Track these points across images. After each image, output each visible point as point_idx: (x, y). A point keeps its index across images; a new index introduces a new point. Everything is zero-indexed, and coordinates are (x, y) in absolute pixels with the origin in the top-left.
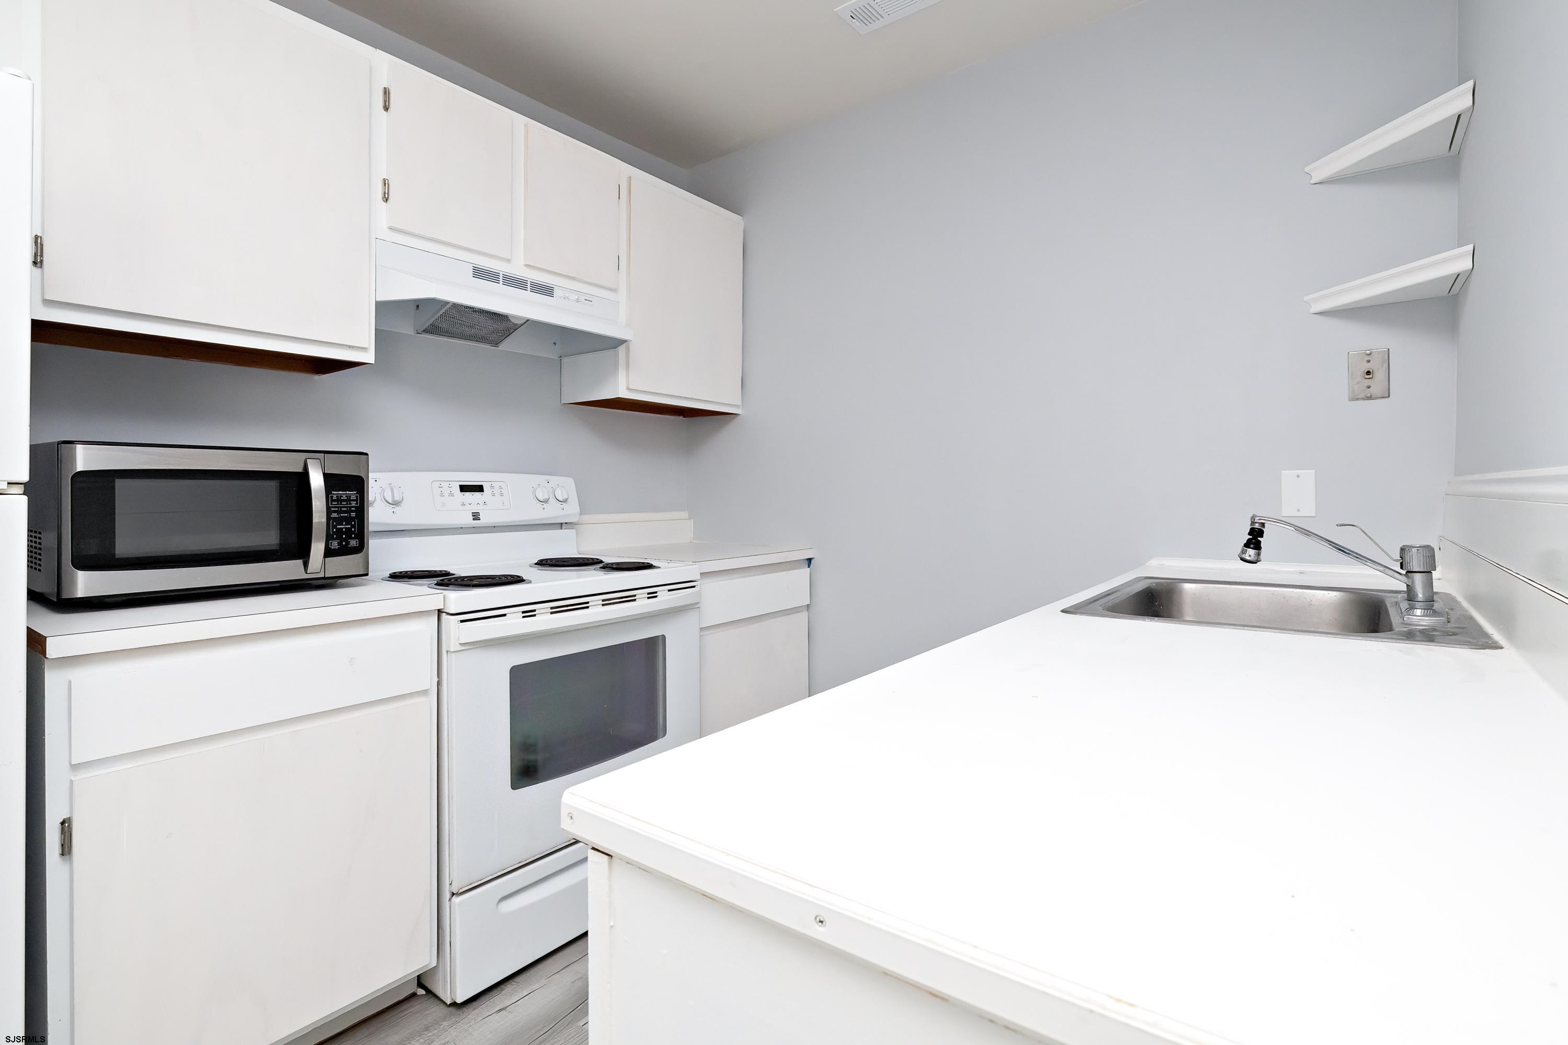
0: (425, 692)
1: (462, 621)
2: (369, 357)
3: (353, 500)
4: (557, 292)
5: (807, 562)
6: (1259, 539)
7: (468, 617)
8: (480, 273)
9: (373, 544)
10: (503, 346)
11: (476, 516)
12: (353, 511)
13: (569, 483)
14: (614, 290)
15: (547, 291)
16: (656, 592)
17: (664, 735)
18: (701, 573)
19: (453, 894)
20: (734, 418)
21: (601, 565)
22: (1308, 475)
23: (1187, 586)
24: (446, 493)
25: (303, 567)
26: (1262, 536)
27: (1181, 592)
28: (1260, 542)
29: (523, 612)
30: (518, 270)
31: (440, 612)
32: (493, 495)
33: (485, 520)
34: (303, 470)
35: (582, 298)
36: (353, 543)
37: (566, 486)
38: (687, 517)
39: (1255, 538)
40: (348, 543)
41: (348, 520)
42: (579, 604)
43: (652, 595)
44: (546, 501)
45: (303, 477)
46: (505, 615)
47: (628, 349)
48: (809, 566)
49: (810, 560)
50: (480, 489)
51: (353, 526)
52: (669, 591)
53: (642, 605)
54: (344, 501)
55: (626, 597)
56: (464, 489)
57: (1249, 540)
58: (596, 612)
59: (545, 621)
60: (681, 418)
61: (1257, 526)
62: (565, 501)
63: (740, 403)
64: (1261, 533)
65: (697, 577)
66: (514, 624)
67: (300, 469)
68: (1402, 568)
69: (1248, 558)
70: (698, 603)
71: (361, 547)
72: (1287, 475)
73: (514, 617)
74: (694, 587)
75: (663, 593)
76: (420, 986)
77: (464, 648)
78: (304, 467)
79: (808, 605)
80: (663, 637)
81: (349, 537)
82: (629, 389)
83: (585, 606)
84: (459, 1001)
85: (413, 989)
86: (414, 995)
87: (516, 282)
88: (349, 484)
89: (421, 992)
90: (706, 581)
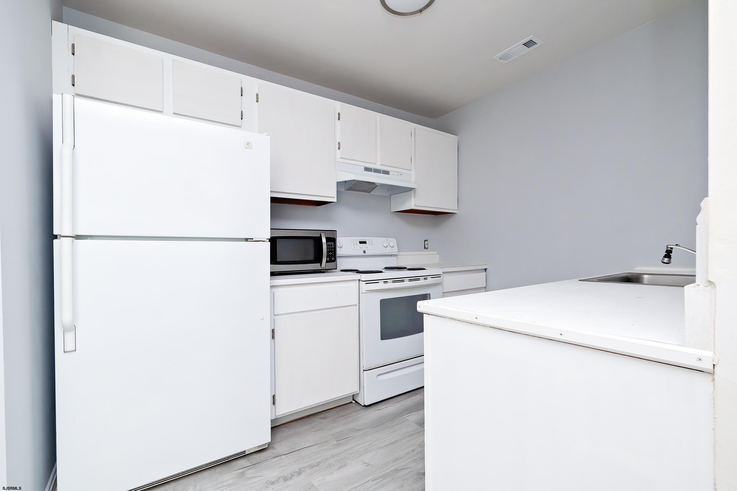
0: (355, 305)
1: (366, 283)
2: (335, 200)
3: (333, 245)
4: (391, 173)
5: (485, 270)
6: (670, 254)
7: (368, 282)
8: (367, 169)
9: (338, 260)
10: (371, 193)
11: (364, 252)
12: (333, 249)
13: (394, 240)
14: (410, 170)
15: (387, 173)
16: (427, 278)
18: (443, 272)
19: (364, 370)
20: (455, 214)
21: (407, 269)
23: (646, 276)
25: (320, 266)
26: (671, 253)
27: (643, 278)
28: (671, 255)
29: (384, 282)
30: (378, 167)
31: (359, 280)
32: (370, 245)
33: (367, 253)
34: (319, 236)
35: (399, 174)
36: (333, 259)
37: (393, 242)
38: (436, 254)
39: (668, 254)
40: (332, 259)
41: (332, 251)
42: (401, 280)
43: (426, 279)
44: (387, 247)
45: (320, 238)
46: (378, 282)
47: (415, 191)
48: (485, 272)
49: (486, 269)
50: (365, 242)
51: (333, 253)
52: (432, 278)
53: (422, 282)
54: (330, 245)
55: (417, 279)
56: (361, 242)
57: (666, 255)
58: (407, 284)
59: (390, 285)
60: (434, 215)
61: (669, 249)
62: (393, 247)
63: (457, 209)
64: (671, 252)
65: (442, 273)
66: (381, 285)
69: (665, 262)
70: (442, 283)
71: (335, 261)
73: (381, 283)
74: (440, 277)
75: (429, 279)
76: (353, 400)
77: (367, 292)
78: (321, 235)
79: (485, 287)
80: (430, 294)
81: (332, 257)
82: (415, 205)
83: (403, 281)
84: (366, 405)
85: (351, 400)
86: (352, 402)
87: (377, 171)
88: (332, 240)
89: (354, 402)
90: (445, 275)
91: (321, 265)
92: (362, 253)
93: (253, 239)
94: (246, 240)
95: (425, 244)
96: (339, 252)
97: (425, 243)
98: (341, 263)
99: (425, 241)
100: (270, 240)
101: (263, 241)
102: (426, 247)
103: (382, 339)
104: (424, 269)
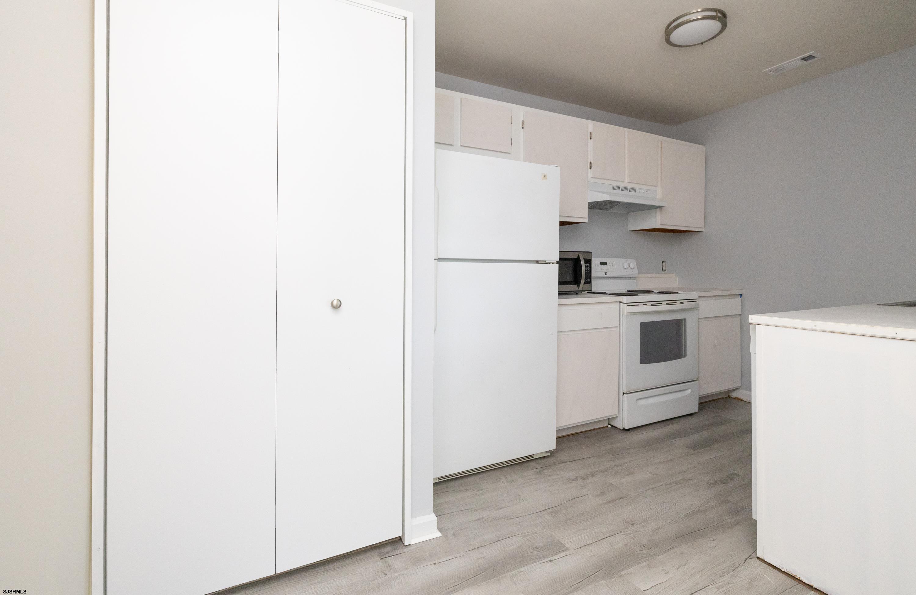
0: (617, 327)
1: (628, 306)
2: (586, 221)
3: (589, 267)
4: (638, 190)
7: (630, 304)
8: (615, 188)
9: (593, 282)
10: (610, 212)
11: (606, 274)
12: (589, 270)
13: (634, 261)
14: (657, 186)
15: (633, 190)
17: (685, 356)
19: (624, 394)
20: (702, 233)
21: (656, 292)
24: (596, 265)
25: (577, 288)
29: (644, 305)
30: (625, 184)
31: (620, 302)
32: (610, 266)
33: (609, 275)
35: (645, 192)
37: (633, 263)
38: (675, 276)
40: (587, 281)
41: (588, 273)
42: (658, 303)
43: (682, 303)
44: (627, 268)
45: (579, 260)
46: (638, 305)
47: (662, 209)
48: (741, 297)
49: (741, 295)
50: (606, 264)
51: (588, 275)
52: (688, 302)
53: (678, 306)
54: (587, 267)
55: (673, 302)
58: (664, 307)
59: (649, 308)
60: (672, 233)
62: (633, 268)
63: (704, 227)
65: (697, 297)
66: (641, 308)
67: (576, 257)
70: (699, 308)
71: (590, 282)
73: (641, 305)
74: (696, 301)
75: (685, 303)
76: (609, 424)
77: (629, 314)
78: (579, 256)
79: (740, 315)
80: (685, 320)
81: (587, 279)
82: (661, 224)
83: (660, 304)
84: (626, 429)
85: (607, 424)
86: (607, 426)
87: (624, 189)
88: (588, 262)
89: (610, 426)
90: (700, 299)
91: (578, 286)
92: (604, 275)
93: (545, 261)
94: (537, 262)
96: (593, 274)
97: (663, 265)
98: (596, 285)
99: (662, 262)
100: (557, 262)
101: (553, 264)
102: (664, 269)
103: (641, 363)
104: (677, 293)
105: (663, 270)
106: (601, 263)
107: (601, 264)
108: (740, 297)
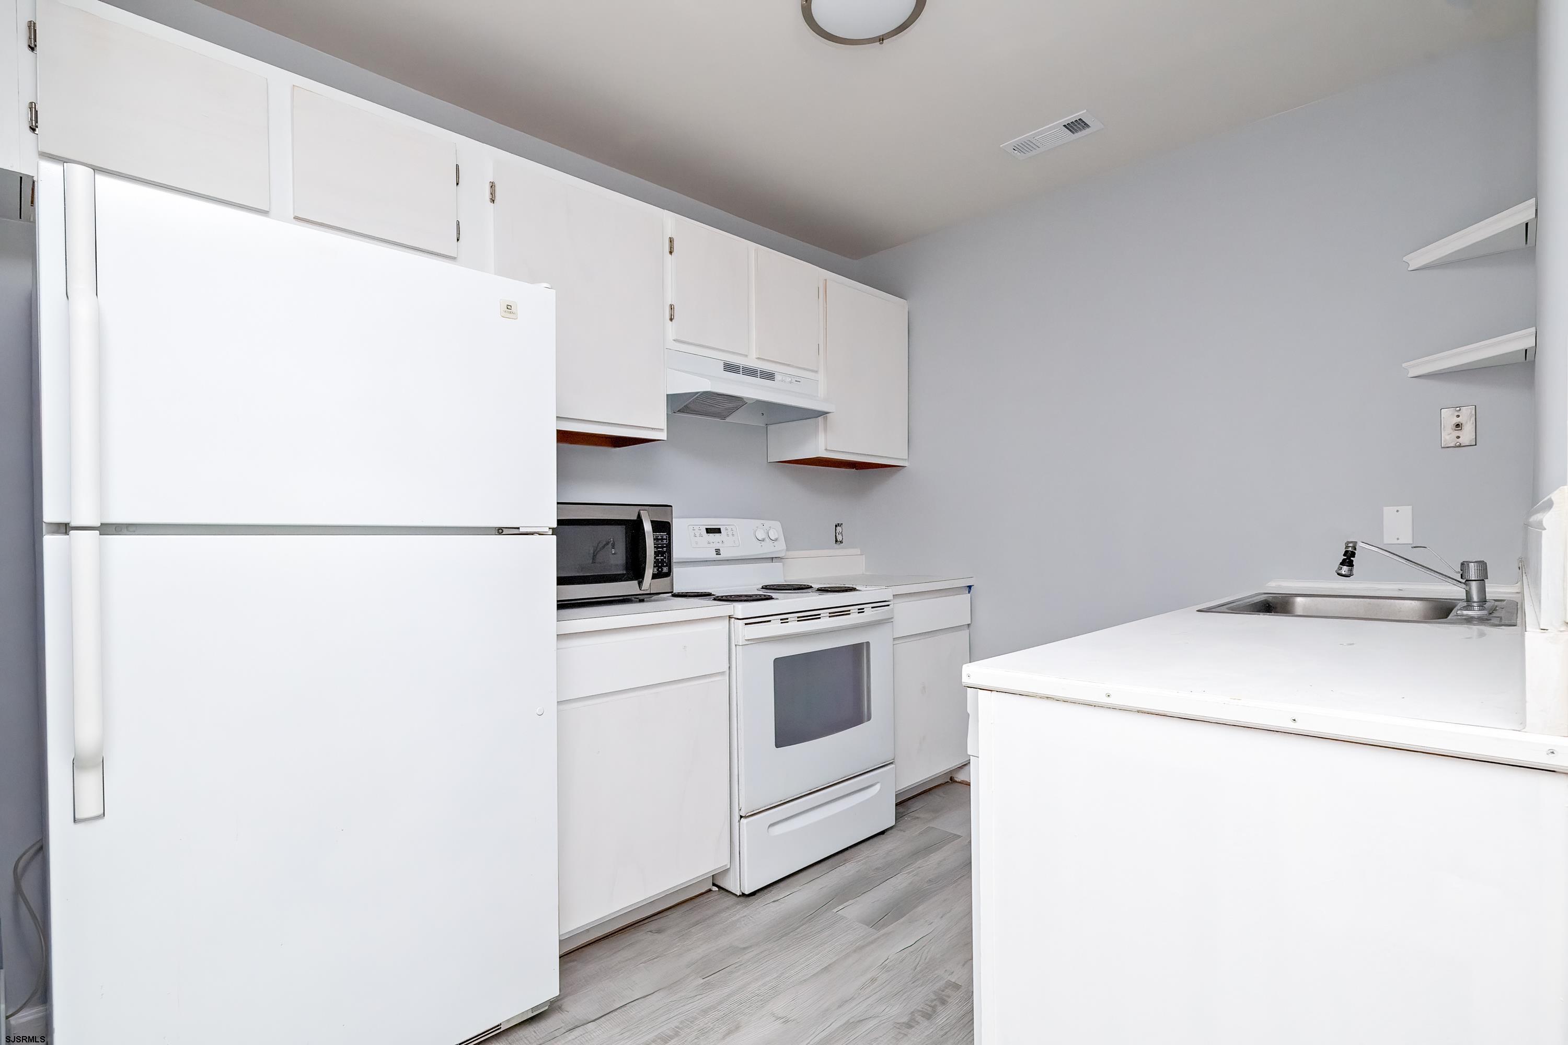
0: (723, 673)
1: (746, 624)
2: (663, 436)
3: (665, 539)
4: (778, 377)
5: (968, 589)
6: (1352, 558)
7: (750, 621)
8: (730, 368)
9: (676, 570)
10: (728, 420)
11: (718, 552)
12: (665, 547)
13: (777, 525)
14: (816, 372)
15: (769, 376)
16: (863, 609)
17: (869, 719)
18: (892, 595)
19: (741, 817)
20: (901, 470)
21: (815, 589)
22: (1407, 511)
23: (1299, 600)
24: (698, 535)
25: (638, 587)
26: (1354, 557)
27: (1293, 603)
28: (1352, 561)
29: (781, 620)
30: (751, 362)
31: (730, 617)
32: (728, 535)
33: (724, 554)
34: (637, 518)
35: (794, 381)
36: (665, 570)
37: (776, 529)
38: (859, 553)
39: (1348, 559)
40: (662, 570)
41: (662, 553)
42: (811, 615)
43: (861, 611)
44: (763, 540)
45: (639, 523)
46: (770, 621)
47: (826, 419)
48: (969, 592)
49: (970, 587)
50: (718, 531)
51: (665, 558)
52: (872, 608)
53: (854, 618)
54: (659, 539)
55: (843, 611)
56: (709, 531)
57: (1344, 560)
58: (825, 622)
59: (794, 627)
60: (854, 470)
61: (1350, 549)
62: (776, 540)
63: (907, 458)
64: (1353, 554)
65: (891, 598)
66: (775, 628)
67: (635, 517)
68: (1462, 578)
69: (1343, 573)
70: (892, 618)
71: (668, 574)
72: (1389, 511)
73: (776, 621)
74: (888, 605)
75: (868, 609)
76: (714, 885)
77: (747, 643)
78: (639, 516)
79: (969, 625)
80: (868, 643)
81: (663, 566)
82: (826, 450)
83: (817, 617)
84: (747, 893)
85: (709, 886)
86: (710, 890)
87: (751, 372)
88: (663, 527)
89: (715, 889)
90: (897, 601)
91: (640, 584)
92: (713, 555)
93: (519, 528)
94: (500, 531)
95: (837, 534)
96: (678, 552)
97: (838, 531)
98: (682, 579)
99: (836, 526)
100: (554, 531)
101: (539, 534)
102: (838, 540)
103: (778, 746)
104: (855, 589)
105: (836, 541)
106: (707, 529)
107: (707, 532)
108: (967, 592)
